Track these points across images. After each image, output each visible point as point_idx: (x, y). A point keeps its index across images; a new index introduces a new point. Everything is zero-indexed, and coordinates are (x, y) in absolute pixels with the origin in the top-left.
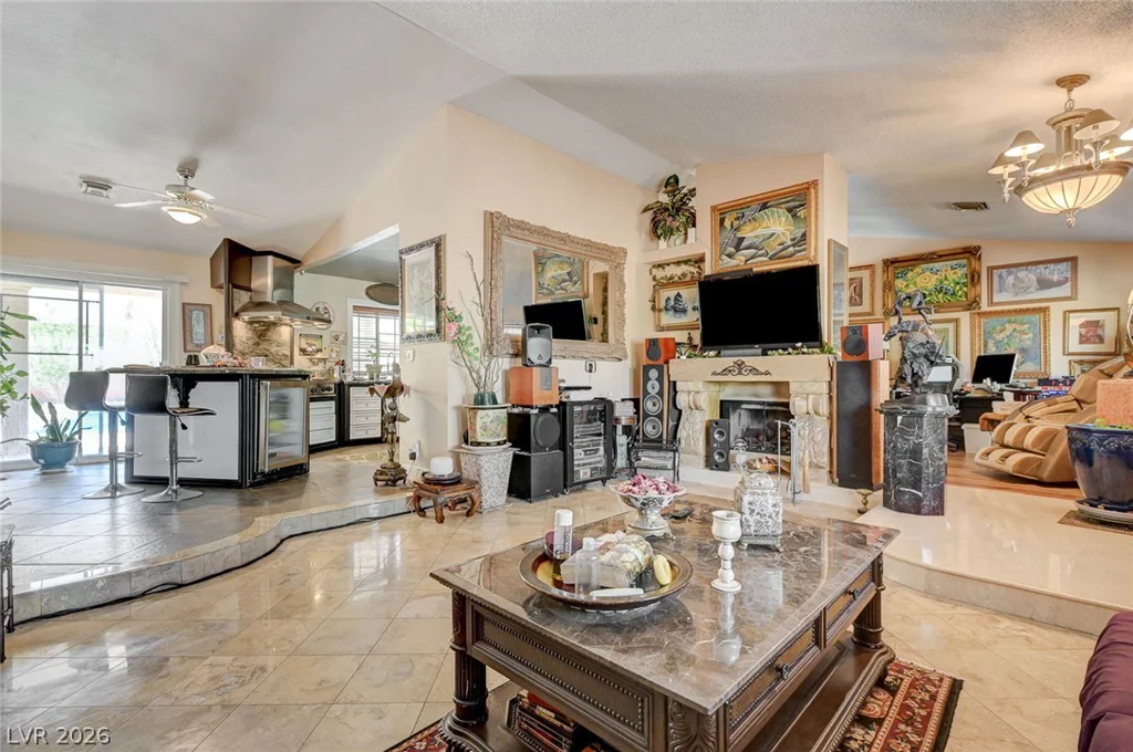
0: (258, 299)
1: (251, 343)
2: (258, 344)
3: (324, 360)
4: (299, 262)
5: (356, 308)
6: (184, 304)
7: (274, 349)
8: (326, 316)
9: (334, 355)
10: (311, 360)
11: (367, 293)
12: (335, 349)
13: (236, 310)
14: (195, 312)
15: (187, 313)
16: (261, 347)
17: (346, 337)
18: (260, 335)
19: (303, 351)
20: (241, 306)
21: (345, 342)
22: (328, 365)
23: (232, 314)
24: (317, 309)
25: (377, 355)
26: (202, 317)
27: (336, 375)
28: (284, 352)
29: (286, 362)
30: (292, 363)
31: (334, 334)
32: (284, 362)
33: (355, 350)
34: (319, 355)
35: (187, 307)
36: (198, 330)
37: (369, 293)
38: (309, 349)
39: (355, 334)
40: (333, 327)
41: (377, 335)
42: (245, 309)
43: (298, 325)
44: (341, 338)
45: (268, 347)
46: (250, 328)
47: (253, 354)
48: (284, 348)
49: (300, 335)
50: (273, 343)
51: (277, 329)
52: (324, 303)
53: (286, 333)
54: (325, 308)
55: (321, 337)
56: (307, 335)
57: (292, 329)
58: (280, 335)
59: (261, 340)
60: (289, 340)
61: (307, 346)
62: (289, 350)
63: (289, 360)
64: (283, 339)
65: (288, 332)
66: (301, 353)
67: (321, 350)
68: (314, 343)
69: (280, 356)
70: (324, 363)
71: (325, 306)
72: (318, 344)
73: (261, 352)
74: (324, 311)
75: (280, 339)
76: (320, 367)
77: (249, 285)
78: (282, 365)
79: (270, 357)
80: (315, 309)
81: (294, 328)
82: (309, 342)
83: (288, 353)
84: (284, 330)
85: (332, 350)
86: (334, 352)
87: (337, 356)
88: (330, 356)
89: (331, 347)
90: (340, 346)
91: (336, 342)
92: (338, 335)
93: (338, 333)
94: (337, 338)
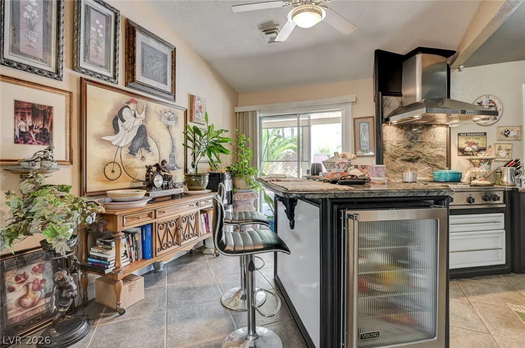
0: (408, 102)
1: (401, 145)
2: (409, 147)
3: (489, 161)
4: (452, 53)
6: (354, 119)
7: (427, 150)
8: (493, 109)
9: (503, 154)
10: (470, 160)
12: (504, 147)
13: (385, 116)
14: (362, 124)
15: (357, 126)
16: (413, 149)
17: (520, 131)
18: (412, 138)
19: (462, 151)
20: (392, 111)
21: (518, 138)
22: (495, 166)
23: (381, 119)
24: (480, 104)
26: (367, 127)
27: (506, 179)
28: (440, 153)
29: (442, 164)
30: (449, 165)
31: (503, 130)
32: (440, 164)
34: (480, 156)
35: (356, 121)
36: (365, 139)
38: (468, 149)
40: (502, 123)
42: (395, 113)
43: (455, 123)
44: (512, 134)
45: (421, 150)
46: (400, 132)
47: (405, 157)
48: (439, 149)
49: (459, 134)
50: (426, 145)
51: (432, 130)
52: (488, 96)
53: (441, 133)
54: (490, 100)
55: (485, 134)
56: (467, 133)
57: (448, 129)
58: (434, 136)
59: (413, 142)
60: (446, 141)
61: (467, 145)
62: (446, 151)
63: (446, 161)
64: (439, 140)
65: (444, 133)
66: (460, 154)
67: (485, 149)
68: (476, 141)
69: (434, 157)
70: (488, 164)
71: (491, 98)
72: (481, 143)
73: (413, 155)
74: (490, 103)
75: (435, 140)
76: (483, 169)
77: (400, 92)
78: (437, 167)
79: (423, 160)
80: (477, 104)
81: (450, 128)
82: (470, 141)
83: (444, 154)
84: (439, 131)
85: (500, 149)
86: (501, 151)
87: (508, 154)
88: (498, 155)
89: (498, 146)
90: (511, 142)
91: (506, 138)
92: (508, 131)
93: (508, 128)
94: (506, 134)
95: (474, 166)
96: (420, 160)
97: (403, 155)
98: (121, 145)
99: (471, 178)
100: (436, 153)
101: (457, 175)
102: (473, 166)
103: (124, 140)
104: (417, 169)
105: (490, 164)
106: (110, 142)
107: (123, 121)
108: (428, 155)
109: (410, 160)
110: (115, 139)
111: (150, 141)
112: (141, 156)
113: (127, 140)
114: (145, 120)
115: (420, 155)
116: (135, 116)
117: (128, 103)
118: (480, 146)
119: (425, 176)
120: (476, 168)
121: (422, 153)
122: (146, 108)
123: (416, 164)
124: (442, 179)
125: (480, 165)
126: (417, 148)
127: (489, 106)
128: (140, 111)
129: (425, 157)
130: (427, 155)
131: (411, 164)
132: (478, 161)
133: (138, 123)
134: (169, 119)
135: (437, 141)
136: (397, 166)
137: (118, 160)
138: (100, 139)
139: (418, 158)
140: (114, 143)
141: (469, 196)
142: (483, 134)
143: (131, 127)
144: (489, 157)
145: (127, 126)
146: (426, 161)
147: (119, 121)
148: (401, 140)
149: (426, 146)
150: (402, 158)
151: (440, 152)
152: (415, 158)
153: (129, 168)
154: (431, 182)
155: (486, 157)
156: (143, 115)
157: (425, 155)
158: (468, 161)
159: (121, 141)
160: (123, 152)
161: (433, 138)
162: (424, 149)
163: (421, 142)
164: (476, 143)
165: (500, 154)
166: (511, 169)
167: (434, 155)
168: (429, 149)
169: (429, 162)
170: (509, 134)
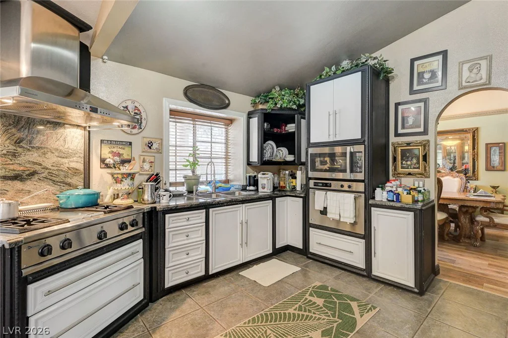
3: (132, 176)
5: (173, 113)
8: (138, 117)
9: (147, 166)
10: (112, 175)
11: (186, 94)
12: (148, 159)
16: (22, 159)
17: (161, 144)
18: (21, 140)
19: (105, 163)
21: (159, 151)
22: (138, 179)
25: (194, 164)
27: (147, 196)
28: (73, 165)
29: (77, 180)
31: (147, 141)
32: (72, 181)
33: (172, 159)
34: (124, 169)
37: (189, 94)
39: (172, 141)
40: (146, 133)
41: (195, 142)
43: (96, 126)
44: (155, 146)
45: (40, 160)
47: (2, 173)
48: (71, 159)
49: (102, 141)
50: (49, 153)
51: (61, 131)
52: (133, 102)
53: (76, 138)
54: (136, 107)
55: (130, 144)
56: (111, 141)
57: (87, 133)
58: (65, 141)
59: (22, 147)
60: (83, 149)
61: (110, 155)
62: (83, 162)
63: (83, 176)
64: (71, 147)
65: (80, 137)
66: (103, 166)
67: (129, 161)
68: (121, 151)
69: (64, 171)
70: (131, 180)
71: (136, 105)
72: (126, 153)
73: (22, 168)
74: (135, 110)
75: (66, 146)
76: (125, 186)
78: (69, 185)
79: (43, 175)
80: (123, 108)
81: (89, 132)
82: (115, 150)
83: (80, 166)
84: (72, 134)
85: (144, 161)
86: (145, 164)
87: (151, 167)
88: (142, 168)
89: (142, 157)
90: (154, 155)
91: (149, 150)
92: (151, 142)
93: (151, 140)
94: (150, 145)
95: (116, 183)
96: (36, 177)
99: (114, 195)
100: (67, 165)
101: (93, 196)
102: (115, 181)
104: (30, 191)
105: (133, 179)
108: (53, 168)
109: (15, 178)
115: (37, 168)
118: (126, 157)
119: (46, 200)
120: (119, 185)
121: (40, 165)
123: (29, 182)
124: (72, 204)
125: (122, 181)
126: (31, 157)
127: (135, 113)
129: (47, 171)
130: (51, 168)
131: (17, 184)
132: (120, 176)
135: (68, 148)
139: (33, 174)
141: (100, 230)
142: (128, 143)
144: (132, 171)
146: (49, 177)
149: (49, 155)
151: (74, 163)
152: (27, 172)
154: (53, 210)
155: (129, 171)
157: (47, 169)
158: (110, 176)
161: (62, 143)
162: (45, 159)
163: (39, 148)
164: (121, 153)
165: (144, 166)
166: (151, 185)
167: (64, 167)
168: (55, 159)
169: (54, 179)
170: (152, 146)
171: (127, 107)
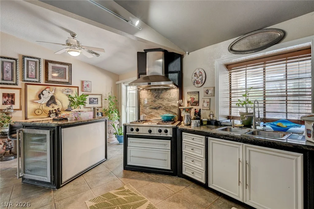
1: (150, 100)
2: (155, 101)
7: (165, 103)
11: (230, 50)
12: (206, 100)
16: (157, 102)
17: (214, 90)
18: (156, 96)
21: (212, 95)
28: (173, 104)
29: (175, 110)
31: (205, 89)
32: (173, 111)
37: (234, 49)
44: (210, 92)
45: (162, 102)
46: (149, 93)
47: (152, 107)
48: (173, 102)
49: (188, 93)
50: (165, 100)
51: (168, 91)
53: (175, 93)
54: (200, 71)
58: (170, 95)
59: (157, 98)
60: (177, 97)
61: (190, 99)
64: (173, 97)
69: (170, 107)
71: (200, 70)
72: (196, 98)
73: (157, 105)
75: (171, 97)
77: (145, 72)
79: (163, 108)
80: (194, 74)
82: (192, 97)
83: (176, 105)
84: (173, 92)
85: (204, 102)
86: (205, 103)
87: (208, 105)
88: (203, 106)
89: (203, 99)
90: (210, 97)
91: (207, 95)
92: (208, 90)
93: (208, 89)
94: (207, 92)
96: (161, 108)
97: (151, 105)
98: (42, 103)
100: (171, 104)
103: (44, 101)
104: (159, 113)
106: (37, 103)
107: (43, 95)
108: (166, 105)
109: (155, 108)
110: (39, 102)
111: (57, 101)
112: (52, 106)
113: (45, 101)
114: (54, 94)
115: (161, 105)
116: (49, 93)
117: (46, 88)
118: (196, 100)
121: (162, 104)
122: (55, 89)
123: (158, 110)
126: (159, 101)
128: (51, 91)
129: (164, 107)
131: (155, 111)
133: (51, 95)
134: (68, 92)
136: (147, 111)
137: (41, 108)
138: (33, 102)
139: (160, 107)
140: (39, 103)
142: (197, 92)
143: (47, 97)
145: (45, 97)
147: (41, 95)
148: (150, 97)
149: (165, 101)
150: (150, 107)
152: (158, 107)
153: (46, 111)
156: (53, 92)
157: (164, 106)
159: (42, 102)
160: (43, 105)
161: (169, 96)
162: (163, 102)
163: (161, 98)
164: (194, 98)
165: (204, 105)
166: (187, 115)
167: (170, 105)
168: (167, 102)
169: (166, 109)
170: (208, 92)
171: (196, 73)
